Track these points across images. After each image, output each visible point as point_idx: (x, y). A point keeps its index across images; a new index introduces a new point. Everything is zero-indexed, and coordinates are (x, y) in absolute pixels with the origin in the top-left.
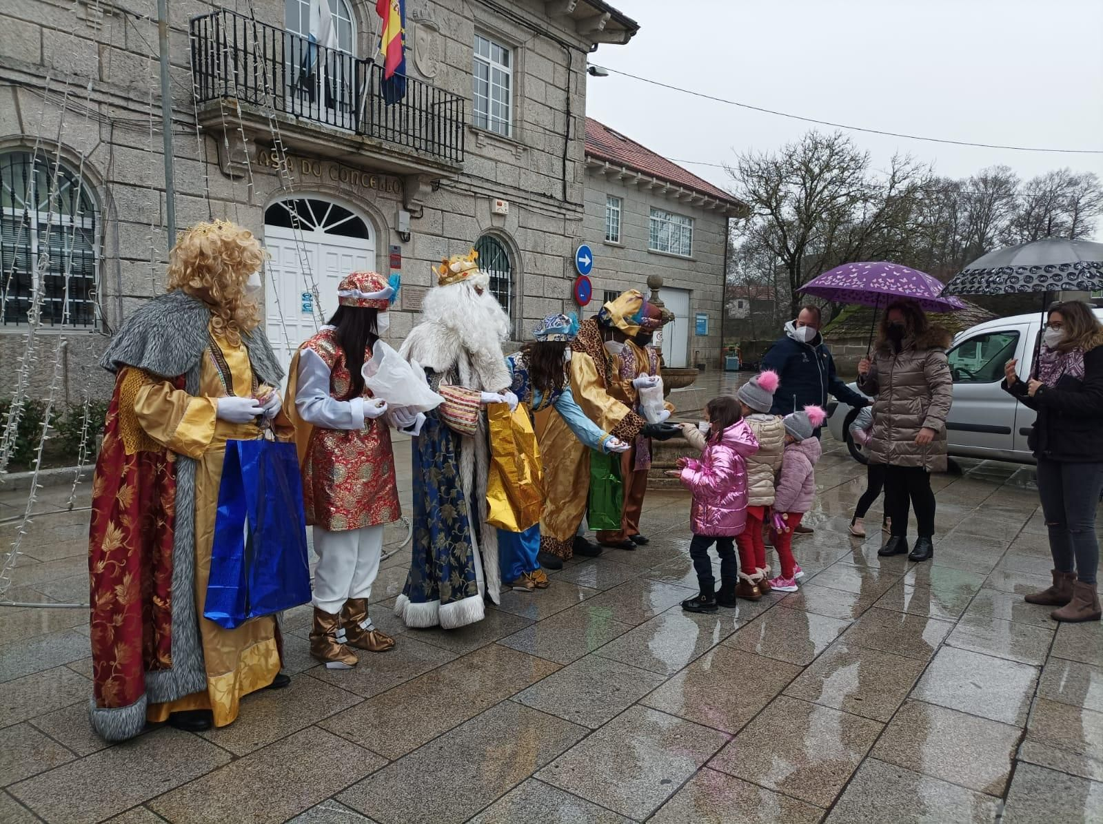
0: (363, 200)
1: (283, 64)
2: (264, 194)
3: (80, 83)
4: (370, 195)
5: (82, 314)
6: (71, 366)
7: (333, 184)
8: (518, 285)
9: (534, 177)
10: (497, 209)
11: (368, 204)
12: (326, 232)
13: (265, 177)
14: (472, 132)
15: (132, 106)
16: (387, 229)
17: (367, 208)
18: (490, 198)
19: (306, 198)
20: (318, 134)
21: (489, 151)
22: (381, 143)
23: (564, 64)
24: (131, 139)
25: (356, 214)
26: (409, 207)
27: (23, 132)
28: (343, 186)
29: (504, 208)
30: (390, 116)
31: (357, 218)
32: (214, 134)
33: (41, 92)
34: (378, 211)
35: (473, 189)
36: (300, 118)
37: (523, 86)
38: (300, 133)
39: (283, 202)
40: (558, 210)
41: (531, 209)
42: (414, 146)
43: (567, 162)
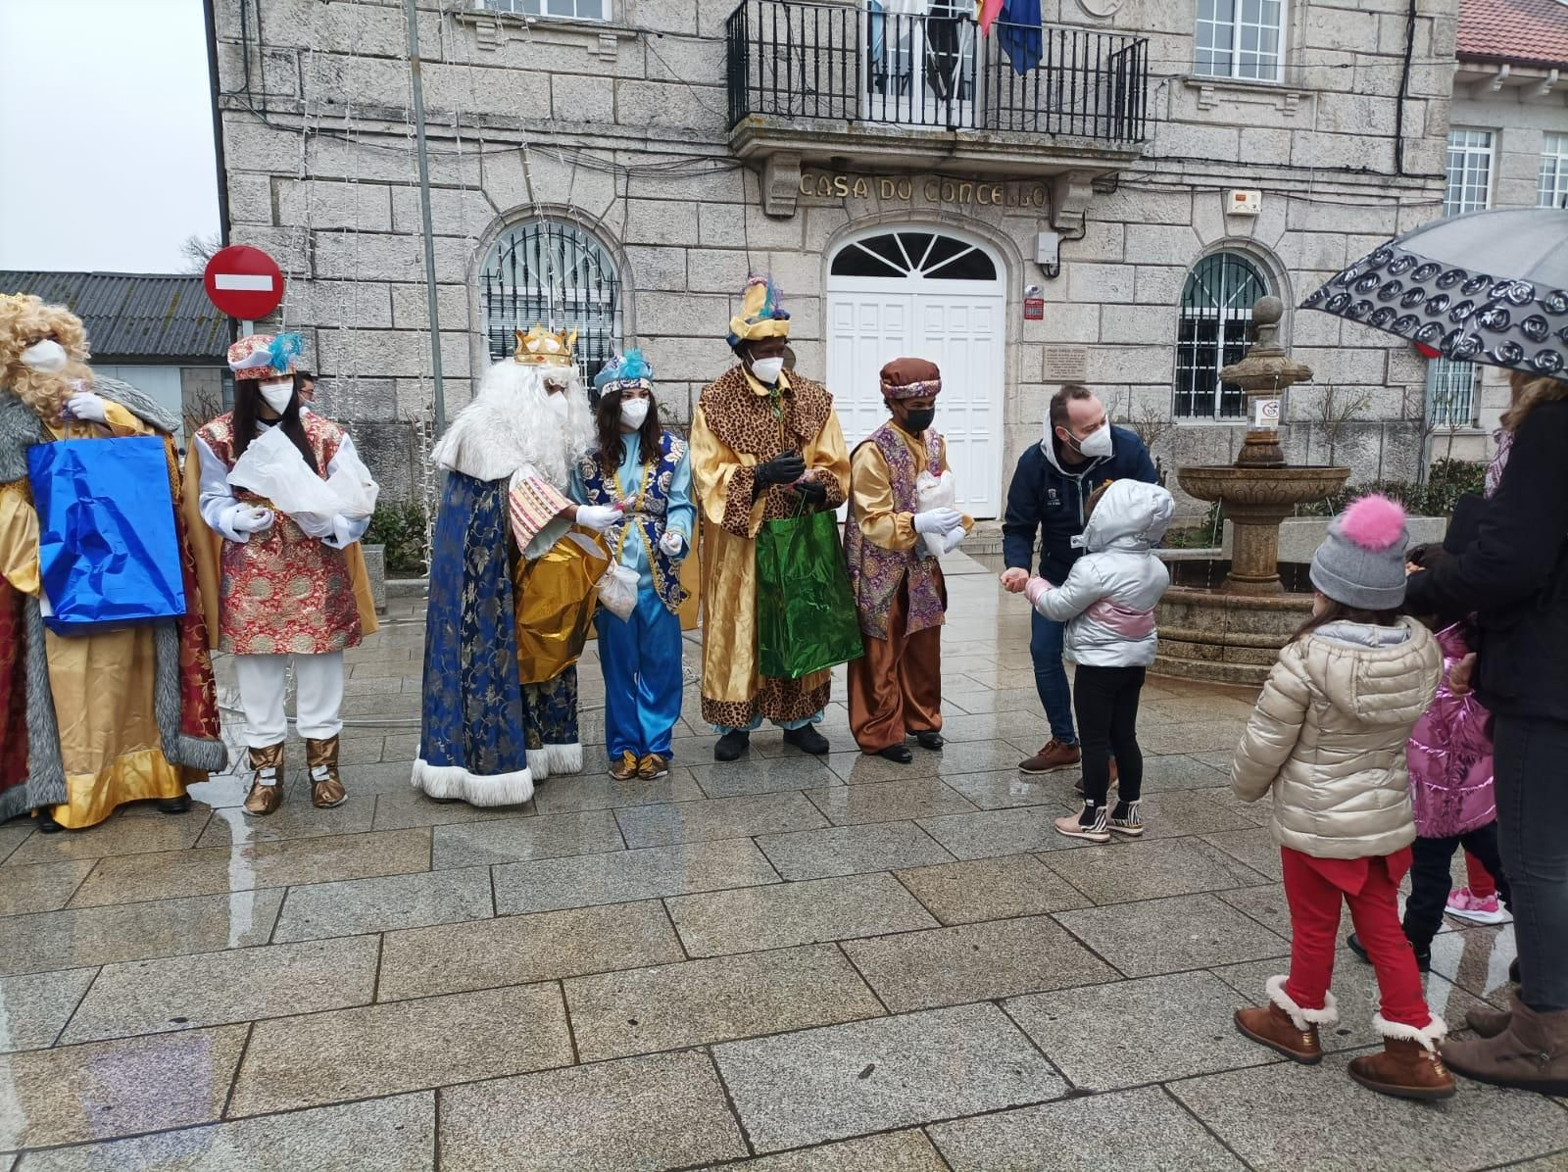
0: (979, 223)
2: (828, 235)
3: (589, 131)
4: (992, 215)
7: (932, 206)
8: (1282, 329)
9: (1326, 141)
10: (1234, 206)
11: (996, 231)
12: (926, 276)
13: (826, 211)
14: (1188, 87)
15: (651, 147)
16: (1021, 262)
17: (988, 236)
18: (1223, 191)
19: (895, 232)
20: (883, 141)
21: (1225, 113)
24: (651, 188)
25: (975, 245)
26: (1057, 225)
27: (532, 199)
28: (945, 207)
29: (1252, 201)
30: (1029, 92)
31: (977, 250)
32: (756, 165)
33: (550, 151)
34: (1006, 237)
35: (1187, 180)
36: (855, 123)
39: (860, 242)
40: (1382, 192)
41: (1315, 197)
42: (1047, 131)
43: (1406, 104)
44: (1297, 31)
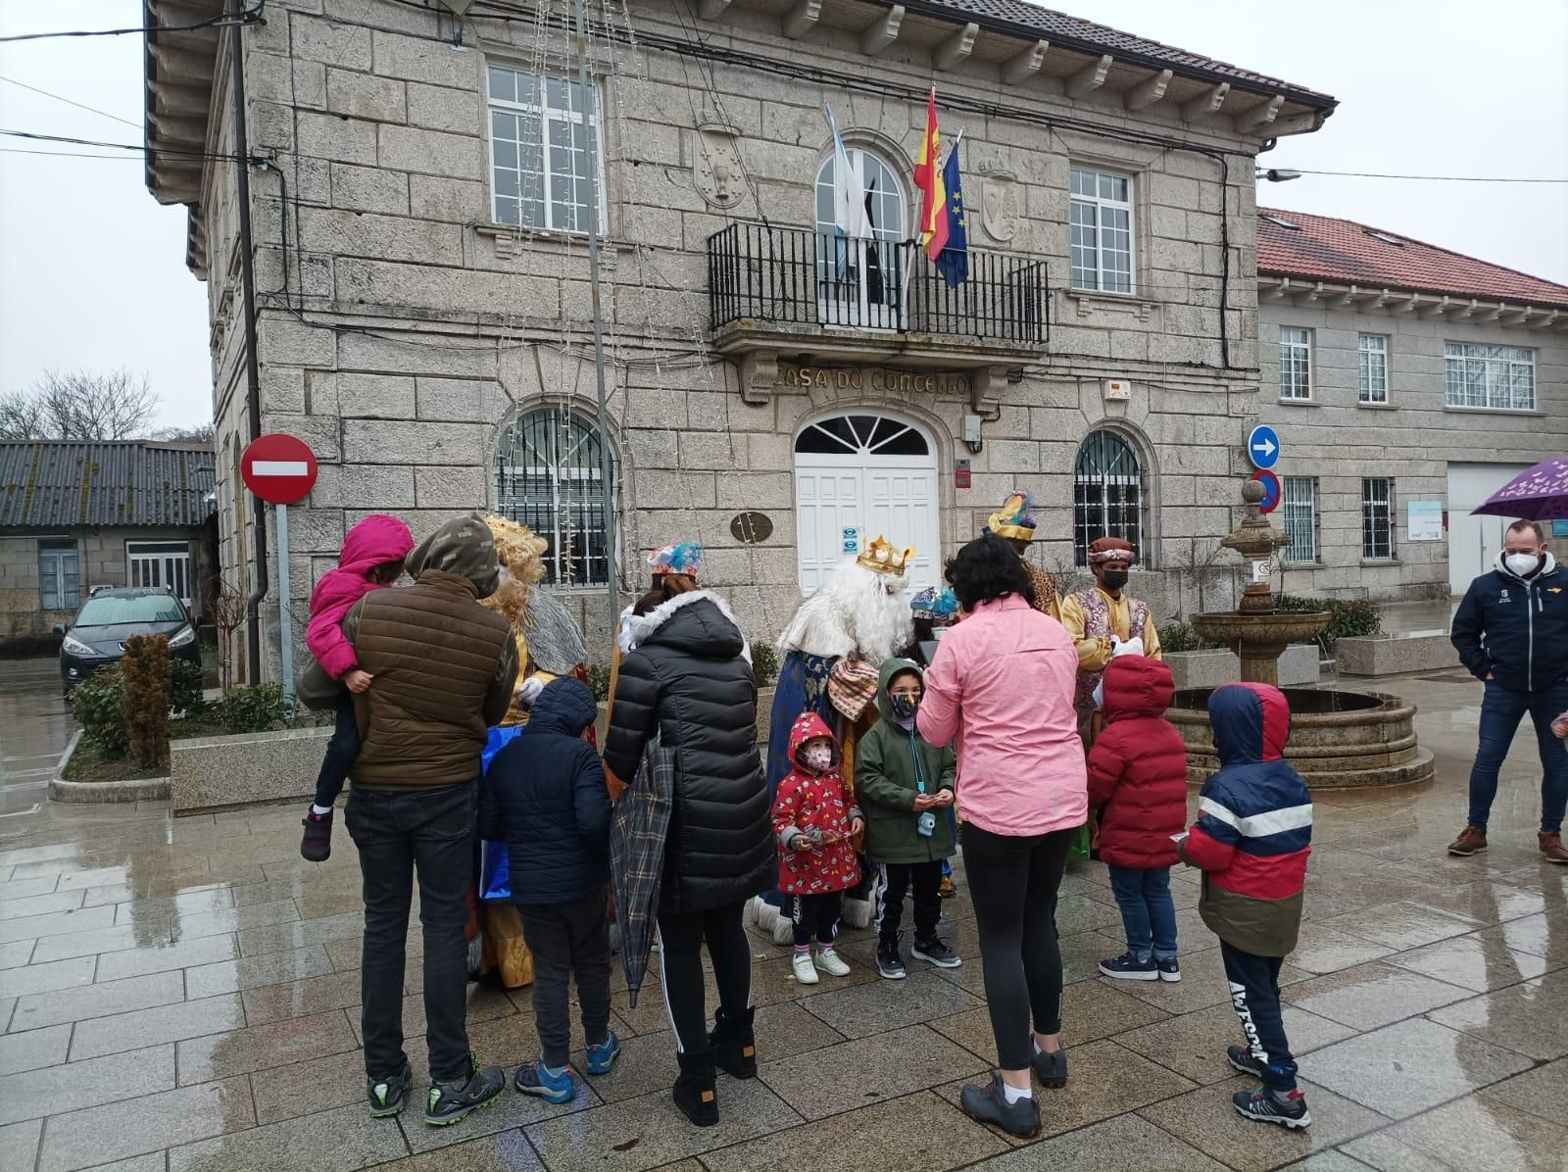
0: (916, 407)
2: (798, 415)
3: (596, 329)
4: (927, 401)
5: (601, 572)
6: (589, 627)
7: (879, 394)
8: (1152, 492)
9: (1172, 342)
10: (1111, 393)
11: (924, 411)
12: (873, 452)
13: (794, 398)
14: (1070, 298)
16: (951, 440)
17: (923, 418)
18: (1101, 381)
19: (846, 415)
20: (847, 341)
21: (1097, 318)
22: (930, 339)
23: (1218, 178)
24: (647, 379)
25: (911, 425)
26: (980, 408)
27: (543, 389)
28: (889, 394)
29: (1124, 390)
30: (949, 299)
31: (912, 431)
32: (735, 359)
33: (560, 346)
34: (939, 420)
35: (1074, 372)
36: (826, 327)
37: (1149, 223)
38: (827, 344)
39: (819, 424)
40: (1215, 382)
41: (1168, 386)
42: (976, 334)
43: (1227, 313)
44: (1144, 255)
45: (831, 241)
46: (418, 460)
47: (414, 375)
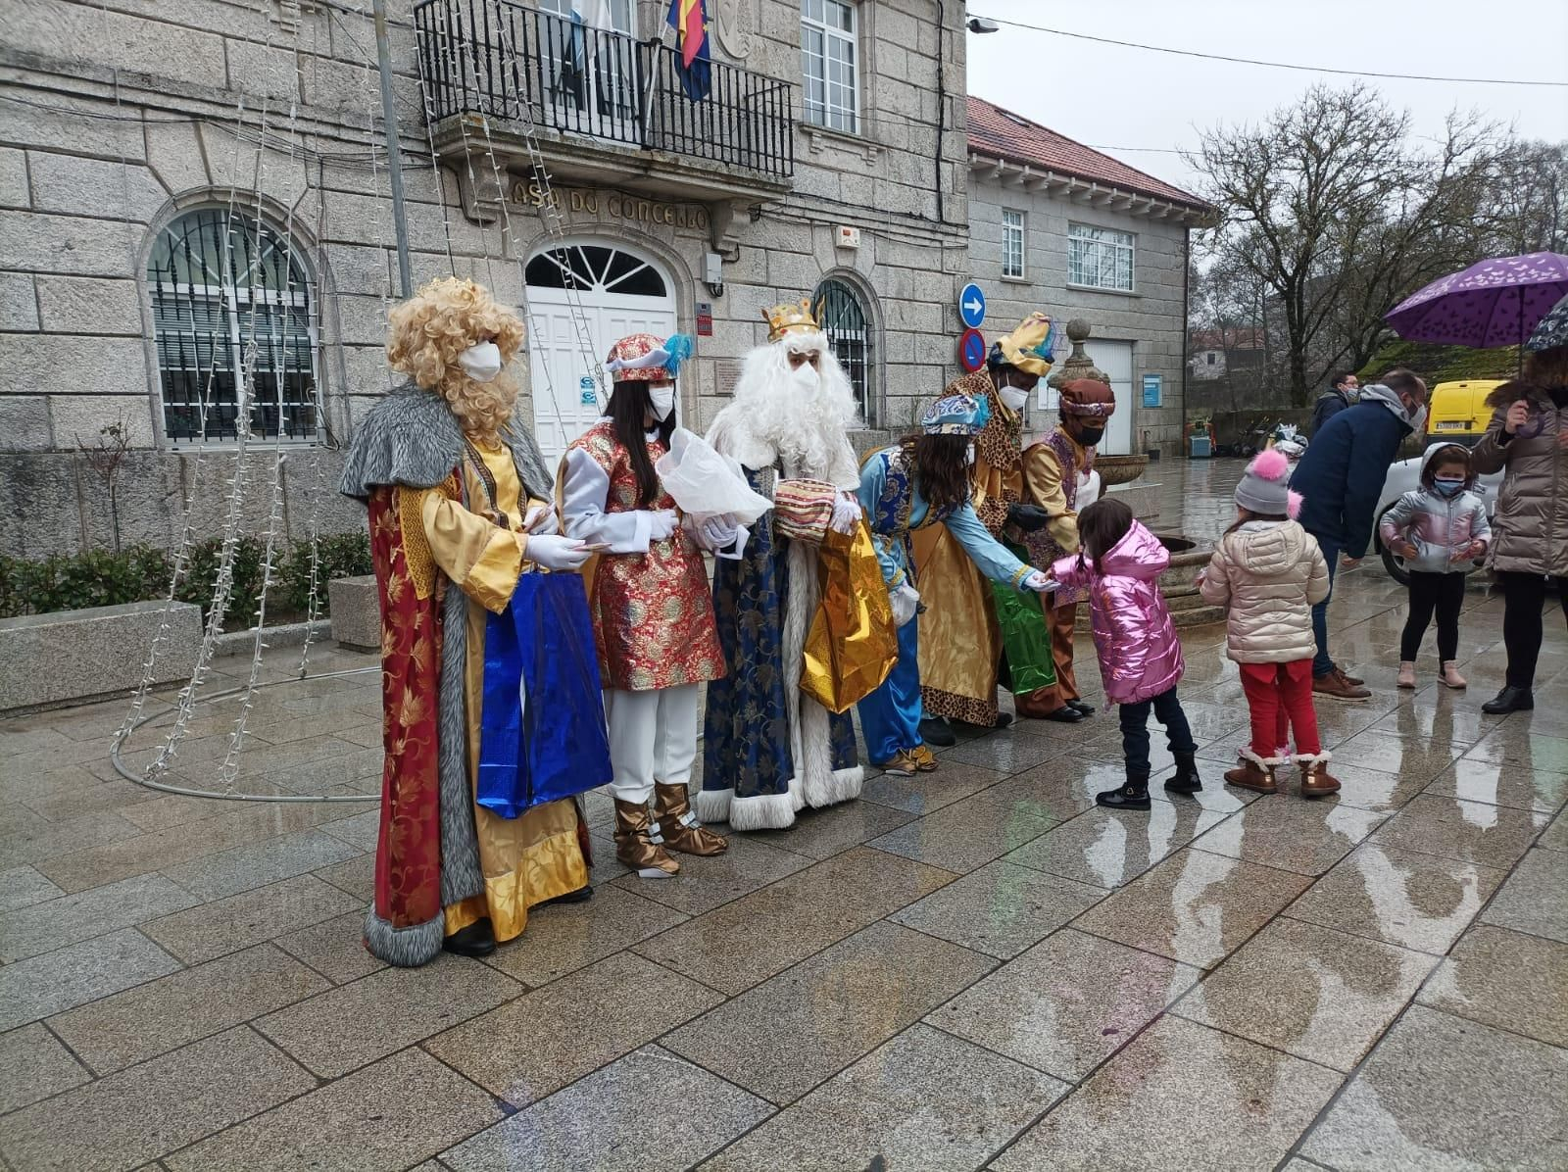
0: (654, 241)
1: (539, 58)
2: (523, 243)
3: (276, 109)
4: (665, 234)
5: (301, 422)
6: (292, 491)
7: (616, 222)
8: (877, 348)
9: (895, 189)
10: (843, 241)
11: (663, 246)
12: (608, 290)
13: (523, 218)
14: (803, 132)
15: (344, 135)
16: (691, 281)
17: (662, 254)
18: (833, 226)
19: (581, 244)
20: (590, 153)
21: (828, 158)
22: (677, 160)
23: (933, 19)
24: (346, 180)
25: (648, 262)
26: (720, 247)
27: (211, 182)
28: (629, 224)
29: (853, 238)
30: (688, 117)
31: (649, 268)
32: (454, 165)
33: (230, 126)
34: (678, 257)
35: (807, 214)
36: (566, 133)
37: (873, 58)
38: (567, 154)
39: (549, 253)
40: (931, 236)
41: (892, 237)
42: (722, 159)
43: (942, 164)
44: (868, 93)
45: (567, 28)
46: (40, 265)
47: (24, 147)
